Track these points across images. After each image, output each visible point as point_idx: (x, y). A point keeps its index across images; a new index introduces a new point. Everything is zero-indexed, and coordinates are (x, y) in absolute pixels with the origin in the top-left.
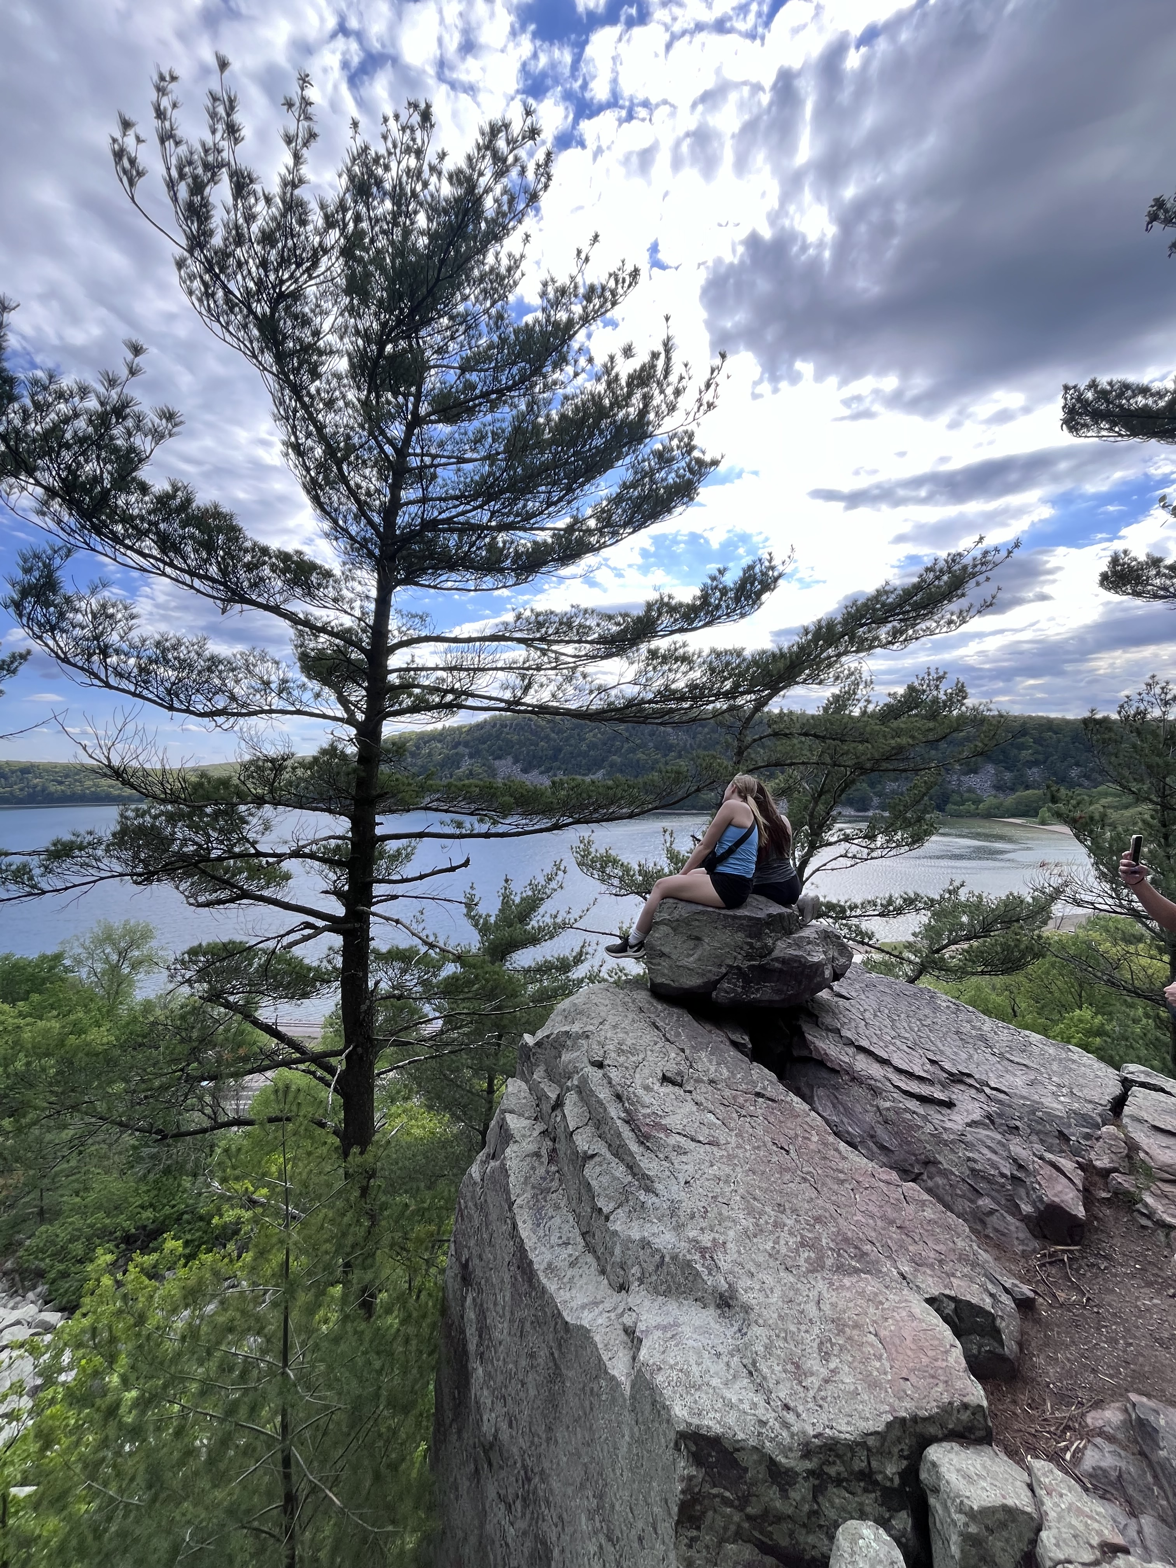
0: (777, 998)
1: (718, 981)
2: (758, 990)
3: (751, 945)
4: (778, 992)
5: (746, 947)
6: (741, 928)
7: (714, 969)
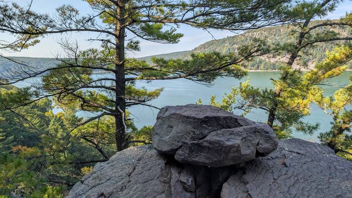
0: (207, 162)
1: (177, 150)
2: (197, 156)
3: (194, 133)
4: (208, 158)
5: (192, 133)
6: (190, 123)
7: (176, 143)
